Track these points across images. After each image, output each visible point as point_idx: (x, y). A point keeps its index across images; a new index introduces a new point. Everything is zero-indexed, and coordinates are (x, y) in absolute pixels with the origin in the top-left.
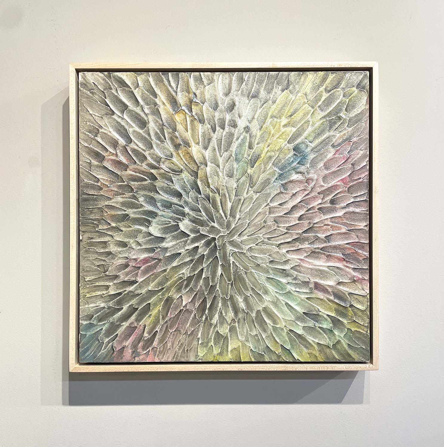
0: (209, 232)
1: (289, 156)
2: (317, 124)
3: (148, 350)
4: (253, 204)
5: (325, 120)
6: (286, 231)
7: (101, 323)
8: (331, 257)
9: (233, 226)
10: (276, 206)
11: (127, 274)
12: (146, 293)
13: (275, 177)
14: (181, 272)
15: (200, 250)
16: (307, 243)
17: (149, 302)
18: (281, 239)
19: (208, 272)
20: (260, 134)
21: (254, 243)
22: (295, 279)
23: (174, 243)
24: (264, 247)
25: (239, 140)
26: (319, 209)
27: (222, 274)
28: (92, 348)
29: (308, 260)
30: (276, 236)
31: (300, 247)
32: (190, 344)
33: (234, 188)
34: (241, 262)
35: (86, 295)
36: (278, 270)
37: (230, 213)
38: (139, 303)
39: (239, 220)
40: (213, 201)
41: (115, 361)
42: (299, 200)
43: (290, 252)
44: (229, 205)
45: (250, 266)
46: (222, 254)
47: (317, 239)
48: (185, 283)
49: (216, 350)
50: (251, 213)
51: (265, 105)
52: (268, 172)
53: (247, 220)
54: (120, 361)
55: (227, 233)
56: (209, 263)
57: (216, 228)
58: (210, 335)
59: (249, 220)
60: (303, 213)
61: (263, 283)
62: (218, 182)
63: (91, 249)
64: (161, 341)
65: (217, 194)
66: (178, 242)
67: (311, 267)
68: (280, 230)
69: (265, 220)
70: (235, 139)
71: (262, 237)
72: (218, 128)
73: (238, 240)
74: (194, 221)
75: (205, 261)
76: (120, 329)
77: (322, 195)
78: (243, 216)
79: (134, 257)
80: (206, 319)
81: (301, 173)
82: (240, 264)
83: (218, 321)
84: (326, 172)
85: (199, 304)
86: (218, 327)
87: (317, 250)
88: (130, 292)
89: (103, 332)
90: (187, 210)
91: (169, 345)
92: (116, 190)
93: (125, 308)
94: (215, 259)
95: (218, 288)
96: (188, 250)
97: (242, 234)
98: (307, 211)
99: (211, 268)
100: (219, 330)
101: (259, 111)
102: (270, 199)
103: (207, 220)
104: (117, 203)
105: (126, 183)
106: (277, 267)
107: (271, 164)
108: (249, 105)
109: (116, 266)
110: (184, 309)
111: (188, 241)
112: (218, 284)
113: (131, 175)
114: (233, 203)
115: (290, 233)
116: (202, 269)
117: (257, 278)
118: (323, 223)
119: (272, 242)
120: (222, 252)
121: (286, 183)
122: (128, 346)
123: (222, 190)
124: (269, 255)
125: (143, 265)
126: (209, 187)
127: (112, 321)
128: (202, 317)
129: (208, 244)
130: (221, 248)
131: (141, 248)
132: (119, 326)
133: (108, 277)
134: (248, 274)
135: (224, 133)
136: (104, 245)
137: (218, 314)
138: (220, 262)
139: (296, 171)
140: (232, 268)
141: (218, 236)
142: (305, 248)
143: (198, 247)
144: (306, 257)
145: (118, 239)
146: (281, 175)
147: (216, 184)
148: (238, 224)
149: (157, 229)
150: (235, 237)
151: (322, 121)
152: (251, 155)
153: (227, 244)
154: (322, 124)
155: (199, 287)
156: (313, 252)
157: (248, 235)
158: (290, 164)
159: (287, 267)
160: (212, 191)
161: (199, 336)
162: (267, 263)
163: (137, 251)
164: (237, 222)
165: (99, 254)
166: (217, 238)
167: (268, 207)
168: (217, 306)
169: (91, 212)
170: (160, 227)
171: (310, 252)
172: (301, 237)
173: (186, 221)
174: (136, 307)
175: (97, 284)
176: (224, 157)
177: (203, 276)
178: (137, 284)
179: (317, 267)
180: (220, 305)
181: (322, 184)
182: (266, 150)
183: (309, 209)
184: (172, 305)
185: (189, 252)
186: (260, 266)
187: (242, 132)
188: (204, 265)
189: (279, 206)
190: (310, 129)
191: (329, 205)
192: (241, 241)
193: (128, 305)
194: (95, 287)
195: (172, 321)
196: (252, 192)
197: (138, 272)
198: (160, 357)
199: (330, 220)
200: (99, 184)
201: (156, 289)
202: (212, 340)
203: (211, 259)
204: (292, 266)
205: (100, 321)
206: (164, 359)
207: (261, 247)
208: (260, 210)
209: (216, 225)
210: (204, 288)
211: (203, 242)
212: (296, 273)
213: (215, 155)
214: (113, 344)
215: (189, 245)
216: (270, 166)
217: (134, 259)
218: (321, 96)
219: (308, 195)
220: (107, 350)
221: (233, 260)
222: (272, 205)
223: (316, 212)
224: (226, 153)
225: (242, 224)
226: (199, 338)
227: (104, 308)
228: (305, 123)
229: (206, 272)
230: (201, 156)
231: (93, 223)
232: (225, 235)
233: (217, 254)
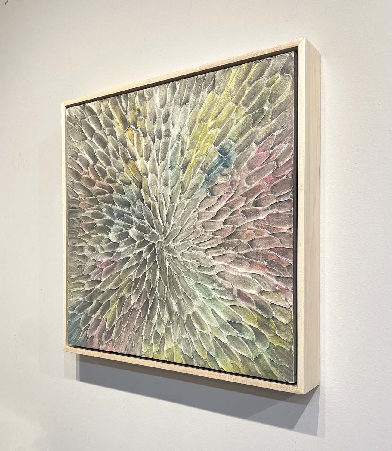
0: (150, 238)
1: (215, 158)
2: (241, 121)
3: (108, 341)
4: (184, 210)
5: (248, 115)
6: (212, 236)
7: (80, 314)
8: (253, 263)
9: (168, 232)
10: (203, 211)
11: (95, 274)
12: (108, 291)
13: (203, 182)
14: (130, 275)
15: (144, 255)
16: (231, 248)
17: (109, 299)
18: (208, 245)
19: (150, 275)
20: (190, 139)
21: (186, 249)
22: (220, 285)
23: (126, 248)
24: (194, 252)
25: (173, 149)
26: (242, 212)
27: (160, 277)
28: (75, 334)
29: (231, 266)
30: (203, 241)
31: (225, 253)
32: (137, 339)
33: (169, 196)
34: (175, 266)
35: (71, 290)
36: (205, 276)
37: (167, 219)
38: (103, 300)
39: (173, 226)
40: (153, 208)
41: (88, 347)
42: (223, 204)
43: (216, 257)
44: (165, 212)
45: (182, 271)
46: (160, 259)
47: (241, 244)
48: (133, 284)
49: (155, 348)
50: (183, 219)
51: (194, 110)
52: (196, 178)
53: (180, 226)
54: (91, 348)
55: (163, 239)
56: (150, 267)
57: (156, 234)
58: (151, 334)
59: (181, 226)
60: (227, 217)
61: (193, 288)
62: (157, 190)
63: (74, 253)
64: (118, 333)
65: (156, 202)
66: (128, 247)
67: (234, 273)
68: (207, 235)
69: (194, 226)
70: (170, 147)
71: (192, 243)
72: (156, 139)
73: (172, 245)
74: (139, 228)
75: (148, 265)
76: (91, 320)
77: (246, 197)
78: (177, 222)
79: (99, 260)
80: (148, 318)
81: (225, 176)
82: (174, 269)
83: (157, 321)
84: (250, 172)
85: (143, 304)
86: (157, 327)
87: (240, 257)
88: (97, 289)
89: (81, 321)
90: (134, 218)
91: (122, 338)
92: (88, 203)
93: (94, 302)
94: (155, 263)
95: (157, 291)
96: (135, 254)
97: (175, 240)
98: (231, 215)
99: (152, 271)
100: (158, 329)
101: (189, 117)
102: (199, 204)
103: (149, 226)
104: (88, 214)
105: (94, 197)
106: (204, 273)
107: (199, 169)
108: (181, 113)
109: (89, 267)
110: (132, 307)
111: (136, 247)
112: (157, 287)
113: (97, 189)
114: (168, 209)
115: (216, 238)
116: (146, 272)
117: (188, 283)
118: (246, 227)
119: (200, 247)
120: (160, 257)
121: (212, 187)
122: (96, 335)
123: (160, 198)
124: (198, 261)
125: (105, 267)
126: (150, 196)
127: (86, 313)
128: (145, 316)
129: (149, 249)
130: (159, 253)
131: (104, 252)
132: (90, 318)
133: (84, 276)
134: (180, 279)
135: (161, 143)
136: (81, 250)
137: (157, 315)
138: (158, 266)
139: (221, 174)
140: (167, 272)
141: (157, 241)
142: (229, 254)
143: (142, 252)
144: (230, 263)
145: (90, 245)
146: (207, 179)
147: (156, 193)
148: (173, 230)
149: (114, 236)
150: (170, 243)
151: (245, 117)
152: (182, 162)
153: (164, 249)
154: (246, 120)
155: (143, 288)
156: (237, 258)
157: (180, 240)
158: (216, 167)
159: (213, 273)
160: (152, 199)
161: (143, 333)
162: (196, 268)
163: (102, 255)
164: (172, 228)
165: (78, 256)
166: (156, 243)
167: (196, 213)
168: (156, 307)
169: (74, 223)
170: (116, 234)
171: (234, 258)
172: (225, 242)
173: (134, 228)
174: (101, 303)
175: (78, 281)
176: (161, 166)
177: (146, 279)
178: (102, 283)
179: (240, 274)
180: (158, 306)
181: (246, 185)
182: (195, 155)
183: (233, 212)
184: (124, 304)
185: (136, 256)
186: (190, 271)
187: (175, 139)
188: (147, 269)
189: (206, 211)
190: (234, 127)
191: (252, 207)
192: (175, 246)
193: (96, 301)
194: (76, 284)
195: (125, 317)
196: (184, 198)
197: (102, 273)
198: (117, 348)
199: (253, 223)
200: (78, 199)
201: (114, 289)
202: (152, 338)
203: (152, 263)
204: (217, 272)
205: (79, 312)
206: (119, 351)
207: (191, 252)
208: (190, 216)
209: (155, 231)
210: (146, 290)
211: (146, 247)
212: (221, 279)
213: (154, 166)
214: (87, 332)
215: (136, 250)
216: (198, 171)
217: (100, 262)
218: (244, 90)
219: (231, 198)
220: (83, 336)
221: (169, 265)
222: (200, 210)
223: (240, 215)
224: (163, 162)
225: (176, 230)
226: (143, 335)
227: (81, 301)
228: (229, 122)
229: (148, 275)
230: (143, 167)
231: (75, 232)
232: (162, 240)
233: (157, 258)
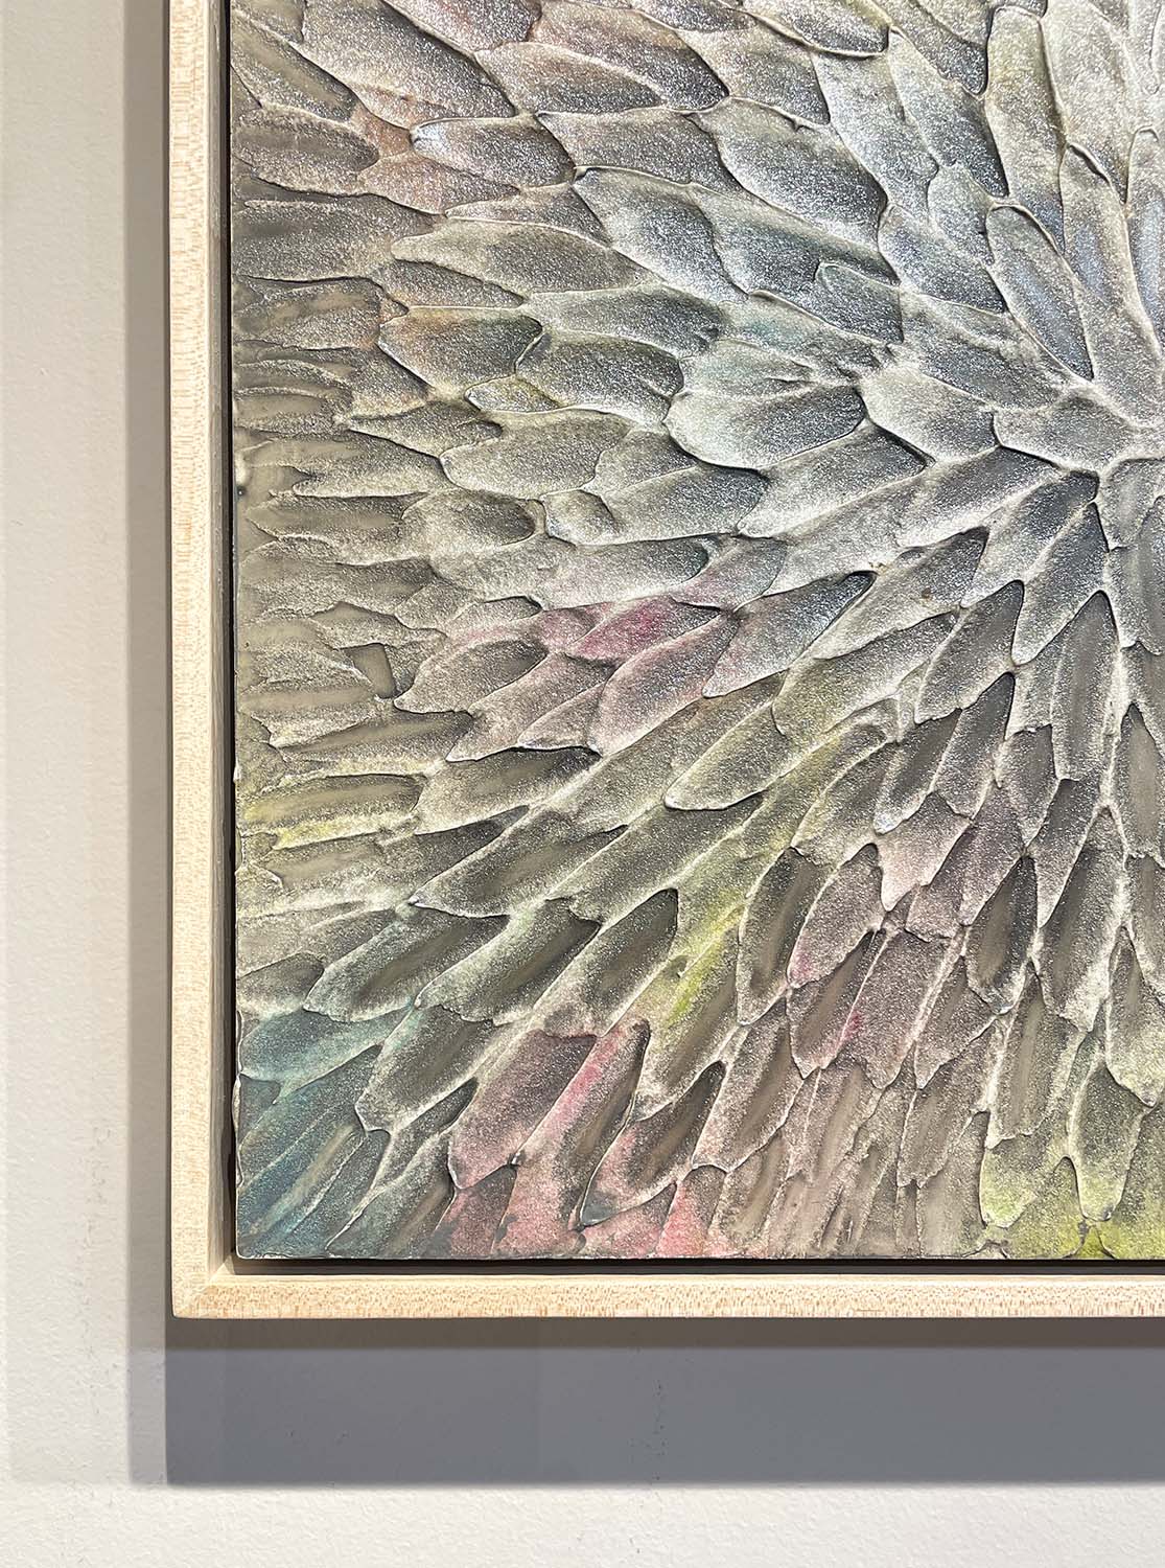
0: (1052, 435)
3: (663, 1183)
7: (368, 1015)
11: (531, 708)
12: (651, 827)
14: (871, 696)
15: (994, 556)
17: (670, 883)
19: (1044, 695)
23: (831, 507)
27: (1133, 706)
28: (317, 1167)
32: (926, 1149)
35: (276, 838)
38: (607, 891)
40: (1081, 231)
41: (459, 1250)
46: (1135, 582)
48: (896, 763)
49: (1091, 1185)
54: (493, 1254)
56: (1050, 637)
57: (1101, 410)
58: (1057, 1094)
62: (1114, 110)
63: (302, 549)
64: (751, 1122)
65: (1112, 190)
66: (852, 499)
74: (954, 361)
75: (1027, 626)
76: (491, 1050)
79: (575, 600)
80: (1033, 991)
83: (1109, 1008)
85: (985, 898)
86: (1109, 1045)
88: (552, 817)
89: (384, 1066)
90: (911, 293)
91: (797, 1152)
92: (459, 160)
93: (522, 915)
94: (1089, 612)
95: (1108, 801)
96: (917, 550)
99: (1064, 670)
100: (1116, 1060)
103: (1044, 356)
104: (466, 246)
105: (523, 118)
109: (465, 658)
110: (888, 927)
111: (921, 497)
112: (1110, 772)
116: (1010, 676)
120: (1134, 563)
122: (538, 1156)
123: (1140, 164)
125: (633, 651)
126: (1057, 138)
127: (437, 1001)
128: (1001, 979)
129: (1046, 511)
130: (1127, 540)
131: (621, 540)
132: (482, 1031)
133: (424, 727)
136: (384, 522)
137: (1106, 962)
138: (1120, 630)
141: (1114, 462)
143: (980, 534)
145: (473, 483)
147: (1107, 126)
149: (722, 418)
155: (986, 787)
160: (1080, 165)
161: (989, 1098)
163: (596, 560)
165: (354, 575)
166: (1104, 472)
168: (1103, 912)
169: (305, 311)
170: (738, 403)
173: (908, 366)
174: (589, 913)
175: (345, 767)
177: (1015, 724)
178: (597, 768)
180: (1121, 903)
184: (814, 907)
185: (923, 566)
188: (1023, 653)
193: (538, 902)
194: (333, 788)
195: (817, 1001)
197: (600, 696)
198: (742, 1228)
200: (354, 126)
201: (714, 803)
202: (1073, 1126)
203: (1064, 616)
205: (364, 995)
206: (764, 1243)
209: (1098, 391)
210: (1015, 797)
211: (1014, 499)
214: (444, 1142)
215: (921, 520)
217: (576, 613)
220: (410, 1179)
226: (987, 1113)
227: (388, 916)
229: (1028, 696)
231: (317, 382)
232: (1158, 454)
233: (1106, 577)
